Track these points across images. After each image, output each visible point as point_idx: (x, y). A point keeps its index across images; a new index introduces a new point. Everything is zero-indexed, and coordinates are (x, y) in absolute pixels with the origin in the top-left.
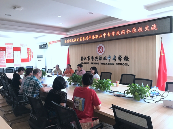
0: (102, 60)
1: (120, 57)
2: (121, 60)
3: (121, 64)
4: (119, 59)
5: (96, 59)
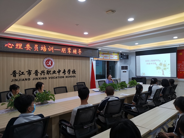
0: (51, 74)
1: (69, 71)
2: (70, 73)
3: (70, 77)
4: (68, 72)
5: (43, 74)
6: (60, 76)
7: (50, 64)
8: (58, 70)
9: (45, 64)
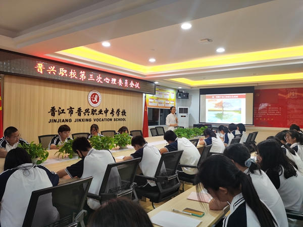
0: (96, 114)
1: (118, 111)
6: (107, 118)
7: (96, 100)
8: (105, 110)
9: (90, 100)
